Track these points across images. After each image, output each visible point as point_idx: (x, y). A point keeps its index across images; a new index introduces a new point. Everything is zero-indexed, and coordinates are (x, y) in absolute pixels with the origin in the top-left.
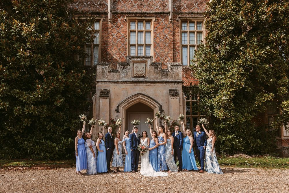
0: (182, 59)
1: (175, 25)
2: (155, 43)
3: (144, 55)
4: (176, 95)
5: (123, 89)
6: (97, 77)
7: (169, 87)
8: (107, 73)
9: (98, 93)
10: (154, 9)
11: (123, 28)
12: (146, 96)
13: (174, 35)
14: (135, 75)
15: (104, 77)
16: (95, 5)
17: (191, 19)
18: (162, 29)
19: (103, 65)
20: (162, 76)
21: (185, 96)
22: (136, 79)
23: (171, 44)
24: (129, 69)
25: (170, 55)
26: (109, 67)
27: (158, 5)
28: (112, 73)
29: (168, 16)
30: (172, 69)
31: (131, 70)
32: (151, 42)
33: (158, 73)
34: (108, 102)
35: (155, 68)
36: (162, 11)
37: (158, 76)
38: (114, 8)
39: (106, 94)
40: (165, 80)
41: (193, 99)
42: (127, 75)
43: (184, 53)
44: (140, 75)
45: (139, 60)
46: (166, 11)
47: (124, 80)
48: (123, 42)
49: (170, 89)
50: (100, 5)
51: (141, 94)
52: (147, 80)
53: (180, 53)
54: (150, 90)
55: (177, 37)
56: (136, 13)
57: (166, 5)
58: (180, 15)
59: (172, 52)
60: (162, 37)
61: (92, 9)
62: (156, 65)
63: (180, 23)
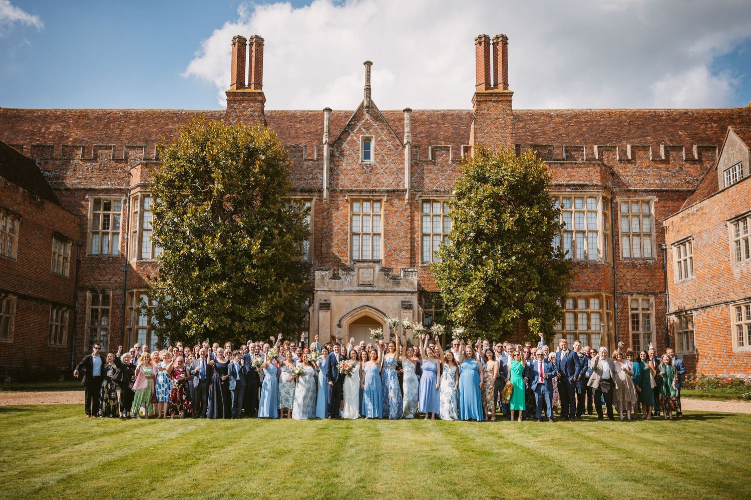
0: (422, 253)
1: (413, 207)
2: (386, 231)
3: (371, 259)
4: (409, 309)
5: (347, 299)
6: (316, 286)
7: (401, 298)
8: (328, 280)
9: (316, 304)
10: (386, 184)
11: (343, 212)
12: (374, 309)
13: (412, 221)
14: (360, 283)
15: (324, 285)
16: (305, 179)
17: (435, 198)
18: (396, 212)
19: (322, 270)
20: (393, 284)
21: (420, 309)
22: (362, 288)
23: (407, 233)
24: (353, 276)
25: (406, 248)
26: (329, 273)
27: (391, 179)
28: (333, 281)
29: (404, 195)
30: (405, 276)
31: (355, 278)
32: (380, 229)
33: (388, 281)
34: (329, 315)
35: (385, 275)
36: (395, 188)
37: (388, 285)
38: (330, 184)
39: (326, 306)
40: (397, 289)
41: (436, 308)
42: (351, 283)
43: (425, 243)
44: (367, 283)
45: (366, 264)
46: (401, 188)
47: (347, 289)
48: (343, 230)
49: (403, 300)
50: (313, 179)
51: (367, 306)
52: (375, 289)
53: (420, 245)
54: (379, 302)
55: (416, 224)
56: (361, 191)
57: (402, 180)
58: (421, 193)
59: (409, 244)
60: (395, 223)
61: (302, 184)
62: (386, 271)
63: (420, 205)
